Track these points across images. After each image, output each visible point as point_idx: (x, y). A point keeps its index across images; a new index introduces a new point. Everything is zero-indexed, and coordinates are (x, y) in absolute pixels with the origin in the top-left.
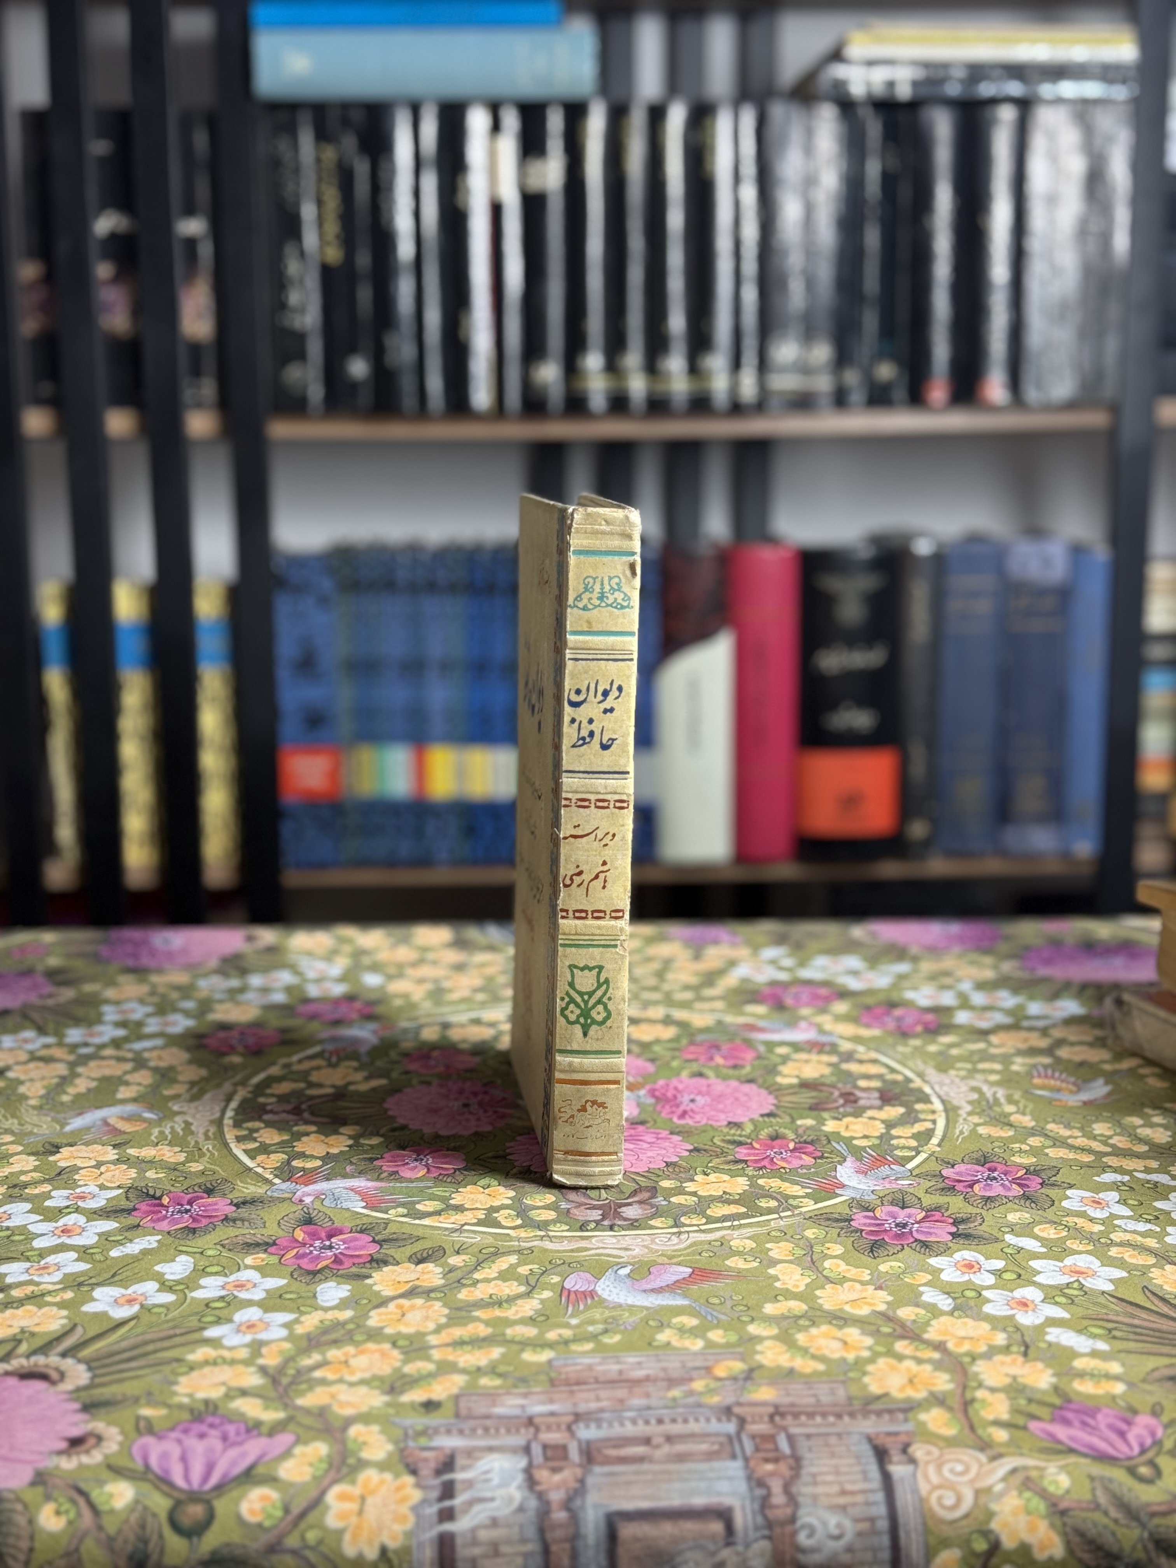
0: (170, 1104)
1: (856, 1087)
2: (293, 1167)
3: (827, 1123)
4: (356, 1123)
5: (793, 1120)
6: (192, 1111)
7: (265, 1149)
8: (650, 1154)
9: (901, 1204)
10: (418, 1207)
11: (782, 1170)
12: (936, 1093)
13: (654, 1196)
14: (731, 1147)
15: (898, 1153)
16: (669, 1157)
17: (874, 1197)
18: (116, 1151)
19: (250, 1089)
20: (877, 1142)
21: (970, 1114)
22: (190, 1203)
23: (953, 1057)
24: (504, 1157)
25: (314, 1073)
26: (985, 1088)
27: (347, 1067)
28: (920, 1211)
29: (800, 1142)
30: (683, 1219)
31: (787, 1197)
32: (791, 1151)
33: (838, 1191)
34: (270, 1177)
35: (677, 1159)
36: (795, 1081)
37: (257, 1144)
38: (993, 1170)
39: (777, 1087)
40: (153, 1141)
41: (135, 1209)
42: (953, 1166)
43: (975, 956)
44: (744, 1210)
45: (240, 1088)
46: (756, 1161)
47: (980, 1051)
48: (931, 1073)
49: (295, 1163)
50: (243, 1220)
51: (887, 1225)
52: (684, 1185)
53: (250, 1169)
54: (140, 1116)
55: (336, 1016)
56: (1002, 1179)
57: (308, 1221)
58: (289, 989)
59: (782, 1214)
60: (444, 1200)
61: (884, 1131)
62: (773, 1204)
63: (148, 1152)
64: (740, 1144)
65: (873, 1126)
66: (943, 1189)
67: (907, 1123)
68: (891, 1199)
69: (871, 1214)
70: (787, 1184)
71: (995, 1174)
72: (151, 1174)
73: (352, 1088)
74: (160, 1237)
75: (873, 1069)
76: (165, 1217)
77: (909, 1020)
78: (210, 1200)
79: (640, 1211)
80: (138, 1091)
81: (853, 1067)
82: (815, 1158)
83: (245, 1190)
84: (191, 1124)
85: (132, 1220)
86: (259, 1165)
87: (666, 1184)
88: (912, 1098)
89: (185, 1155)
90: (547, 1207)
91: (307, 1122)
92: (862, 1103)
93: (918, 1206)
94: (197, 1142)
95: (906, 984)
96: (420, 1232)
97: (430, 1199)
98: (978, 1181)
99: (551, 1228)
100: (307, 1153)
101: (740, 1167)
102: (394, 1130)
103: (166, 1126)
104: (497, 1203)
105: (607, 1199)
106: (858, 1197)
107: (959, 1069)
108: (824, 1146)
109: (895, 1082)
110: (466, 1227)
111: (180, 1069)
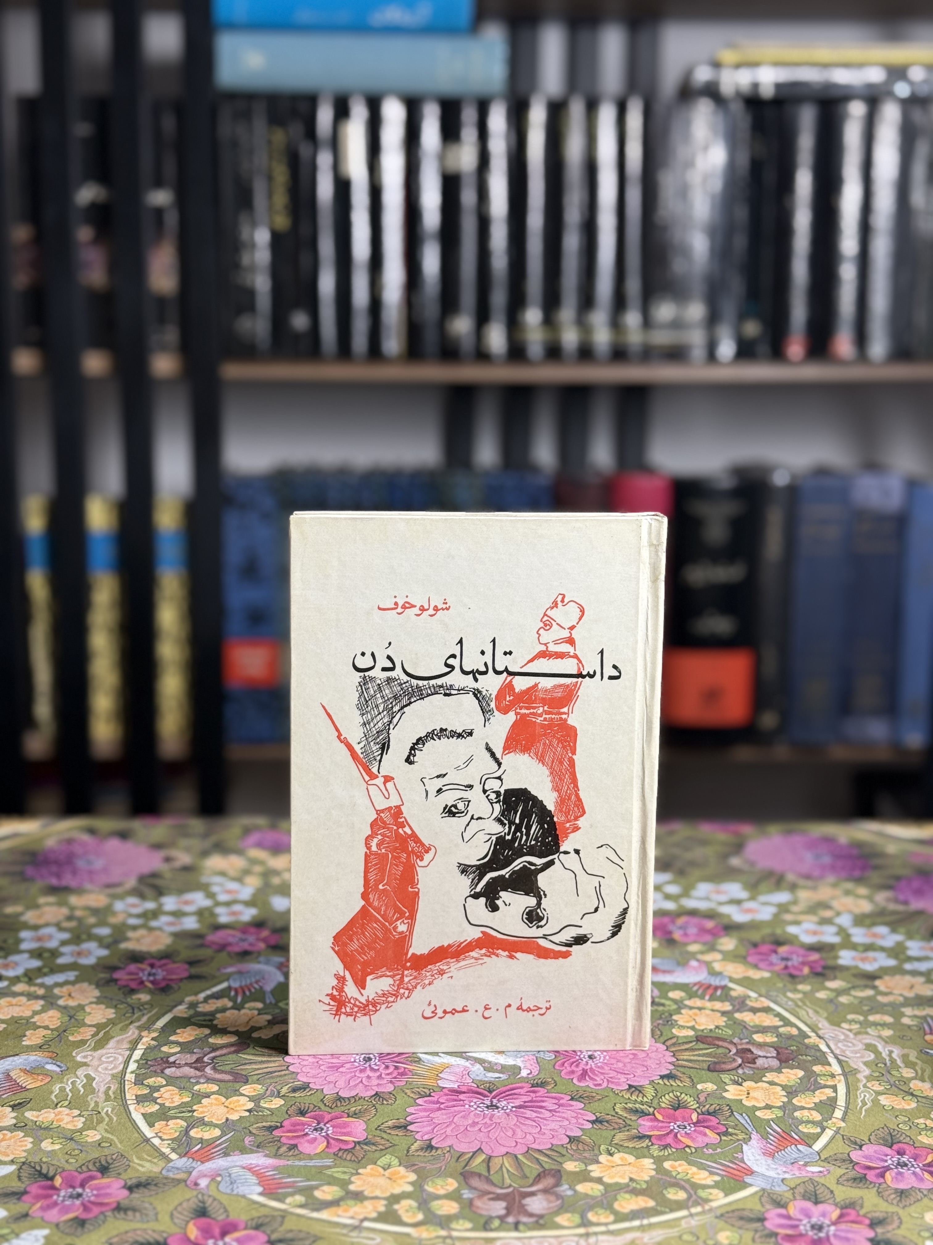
0: (74, 1054)
1: (752, 1042)
2: (191, 1138)
3: (727, 1087)
4: (258, 1081)
5: (694, 1085)
6: (95, 1063)
7: (164, 1114)
8: (553, 1125)
9: (813, 1200)
10: (318, 1194)
11: (687, 1149)
12: (832, 1052)
13: (558, 1184)
14: (634, 1118)
15: (802, 1128)
16: (571, 1130)
17: (786, 1188)
18: (14, 1115)
19: (155, 1035)
20: (780, 1114)
21: (869, 1078)
22: (82, 1185)
23: (842, 1004)
24: (405, 1127)
25: (218, 1015)
26: (880, 1048)
27: (250, 1009)
28: (833, 1207)
29: (703, 1114)
30: (591, 1216)
31: (696, 1187)
32: (693, 1124)
33: (746, 1180)
34: (167, 1151)
35: (578, 1133)
36: (691, 1033)
37: (157, 1107)
38: (901, 1153)
39: (674, 1040)
40: (53, 1102)
41: (25, 1192)
42: (861, 1147)
43: (849, 885)
44: (651, 1203)
45: (144, 1033)
46: (659, 1137)
47: (869, 998)
48: (824, 1025)
49: (193, 1133)
50: (134, 1210)
51: (802, 1228)
52: (590, 1168)
53: (147, 1140)
54: (44, 1067)
55: (245, 946)
56: (913, 1166)
57: (202, 1212)
58: (200, 913)
59: (694, 1210)
60: (344, 1184)
61: (785, 1099)
62: (681, 1195)
63: (46, 1116)
64: (643, 1114)
65: (774, 1093)
66: (855, 1179)
67: (808, 1090)
68: (802, 1191)
69: (782, 1211)
70: (694, 1169)
71: (905, 1159)
72: (47, 1145)
73: (255, 1035)
74: (46, 1232)
75: (768, 1020)
76: (55, 1204)
77: (796, 960)
78: (105, 1181)
79: (545, 1204)
80: (44, 1036)
81: (746, 1017)
82: (718, 1134)
83: (140, 1168)
84: (94, 1079)
85: (20, 1207)
86: (157, 1136)
87: (571, 1166)
88: (809, 1058)
89: (83, 1119)
90: (449, 1196)
91: (209, 1080)
92: (760, 1062)
93: (831, 1201)
94: (97, 1103)
95: (788, 917)
96: (316, 1229)
97: (329, 1184)
98: (888, 1168)
99: (454, 1225)
100: (206, 1119)
101: (644, 1145)
102: (294, 1090)
103: (68, 1080)
104: (397, 1191)
105: (510, 1186)
106: (768, 1187)
107: (850, 1022)
108: (726, 1120)
109: (790, 1037)
110: (366, 1224)
111: (88, 1009)
